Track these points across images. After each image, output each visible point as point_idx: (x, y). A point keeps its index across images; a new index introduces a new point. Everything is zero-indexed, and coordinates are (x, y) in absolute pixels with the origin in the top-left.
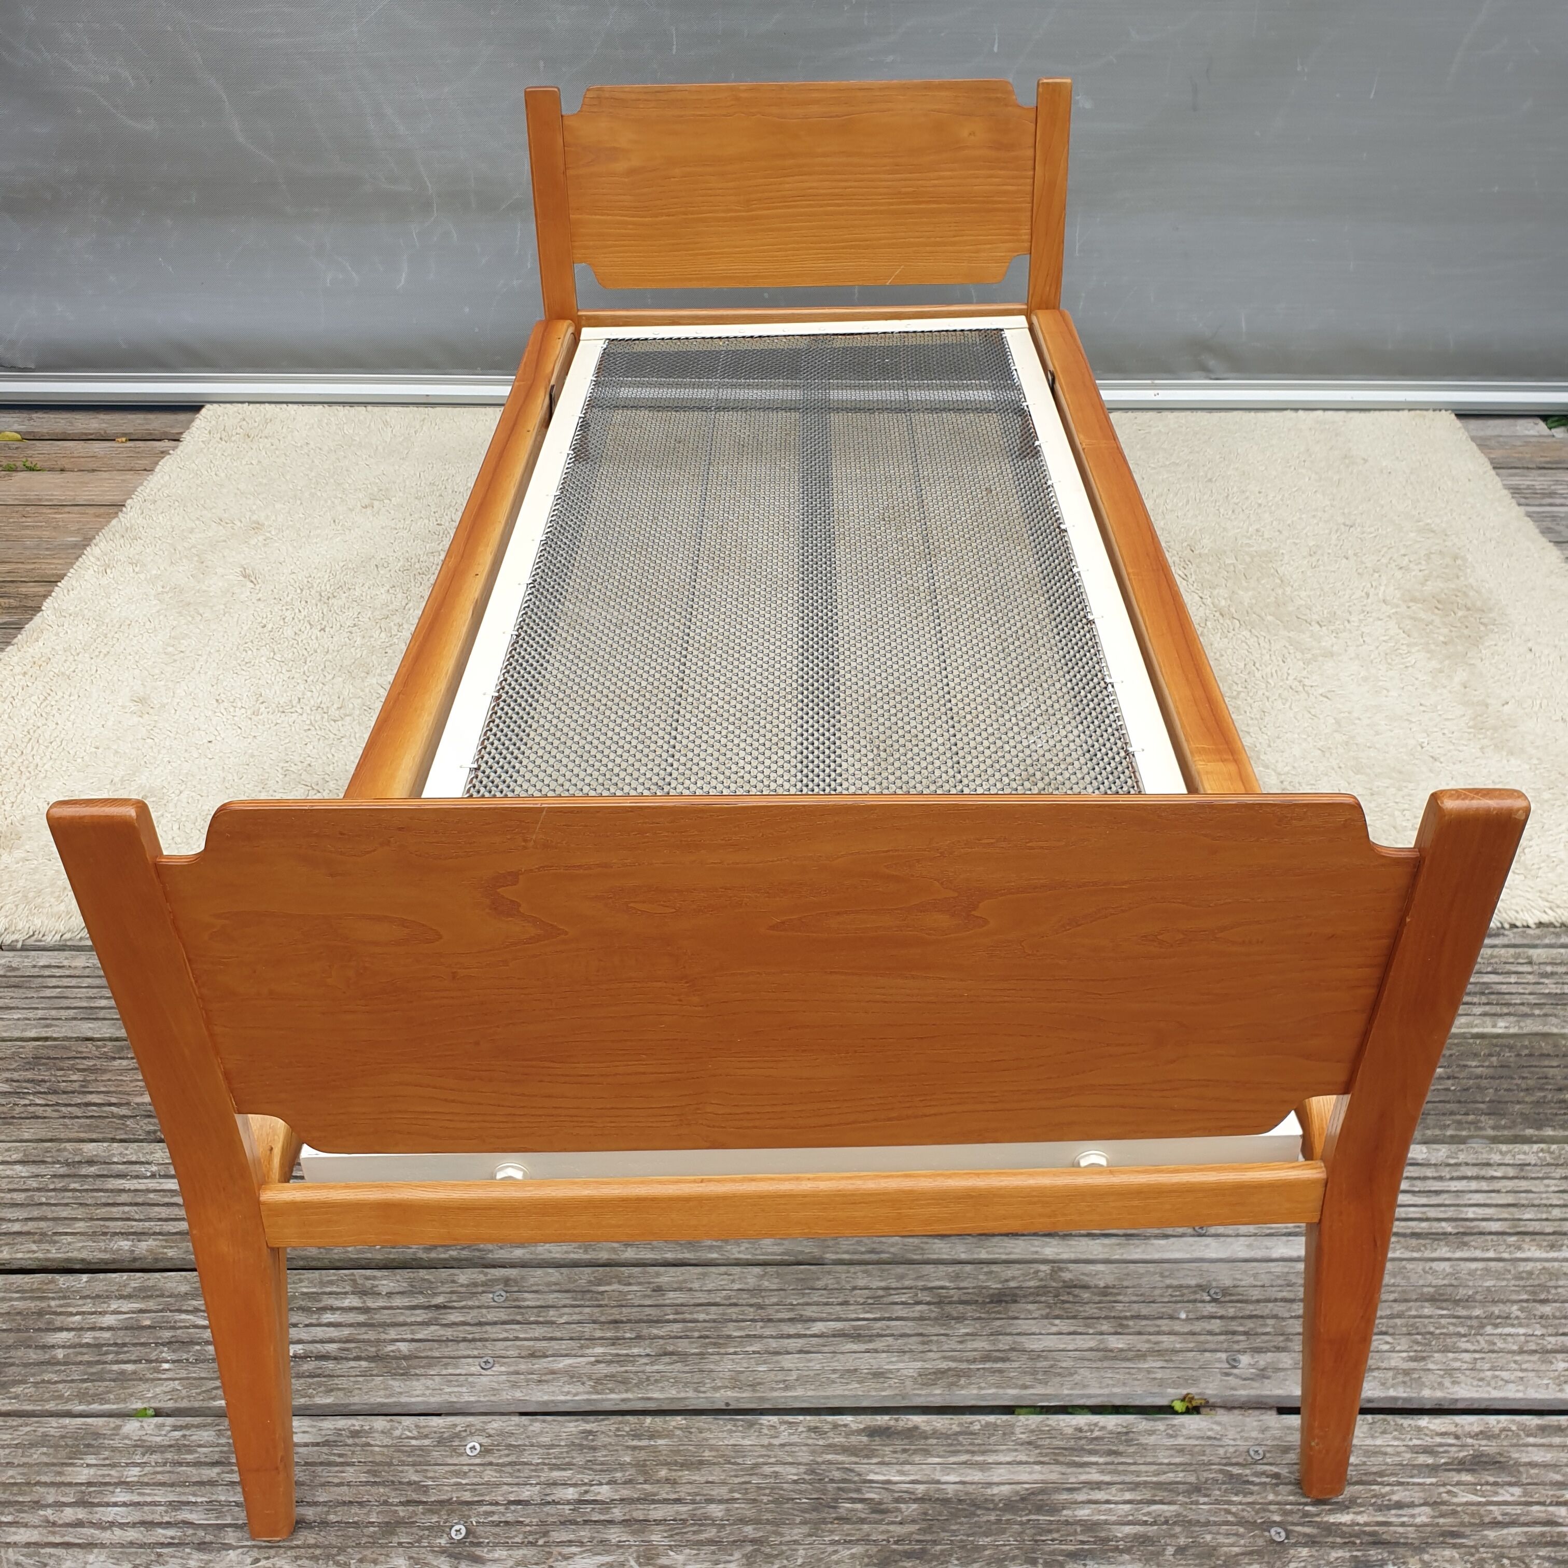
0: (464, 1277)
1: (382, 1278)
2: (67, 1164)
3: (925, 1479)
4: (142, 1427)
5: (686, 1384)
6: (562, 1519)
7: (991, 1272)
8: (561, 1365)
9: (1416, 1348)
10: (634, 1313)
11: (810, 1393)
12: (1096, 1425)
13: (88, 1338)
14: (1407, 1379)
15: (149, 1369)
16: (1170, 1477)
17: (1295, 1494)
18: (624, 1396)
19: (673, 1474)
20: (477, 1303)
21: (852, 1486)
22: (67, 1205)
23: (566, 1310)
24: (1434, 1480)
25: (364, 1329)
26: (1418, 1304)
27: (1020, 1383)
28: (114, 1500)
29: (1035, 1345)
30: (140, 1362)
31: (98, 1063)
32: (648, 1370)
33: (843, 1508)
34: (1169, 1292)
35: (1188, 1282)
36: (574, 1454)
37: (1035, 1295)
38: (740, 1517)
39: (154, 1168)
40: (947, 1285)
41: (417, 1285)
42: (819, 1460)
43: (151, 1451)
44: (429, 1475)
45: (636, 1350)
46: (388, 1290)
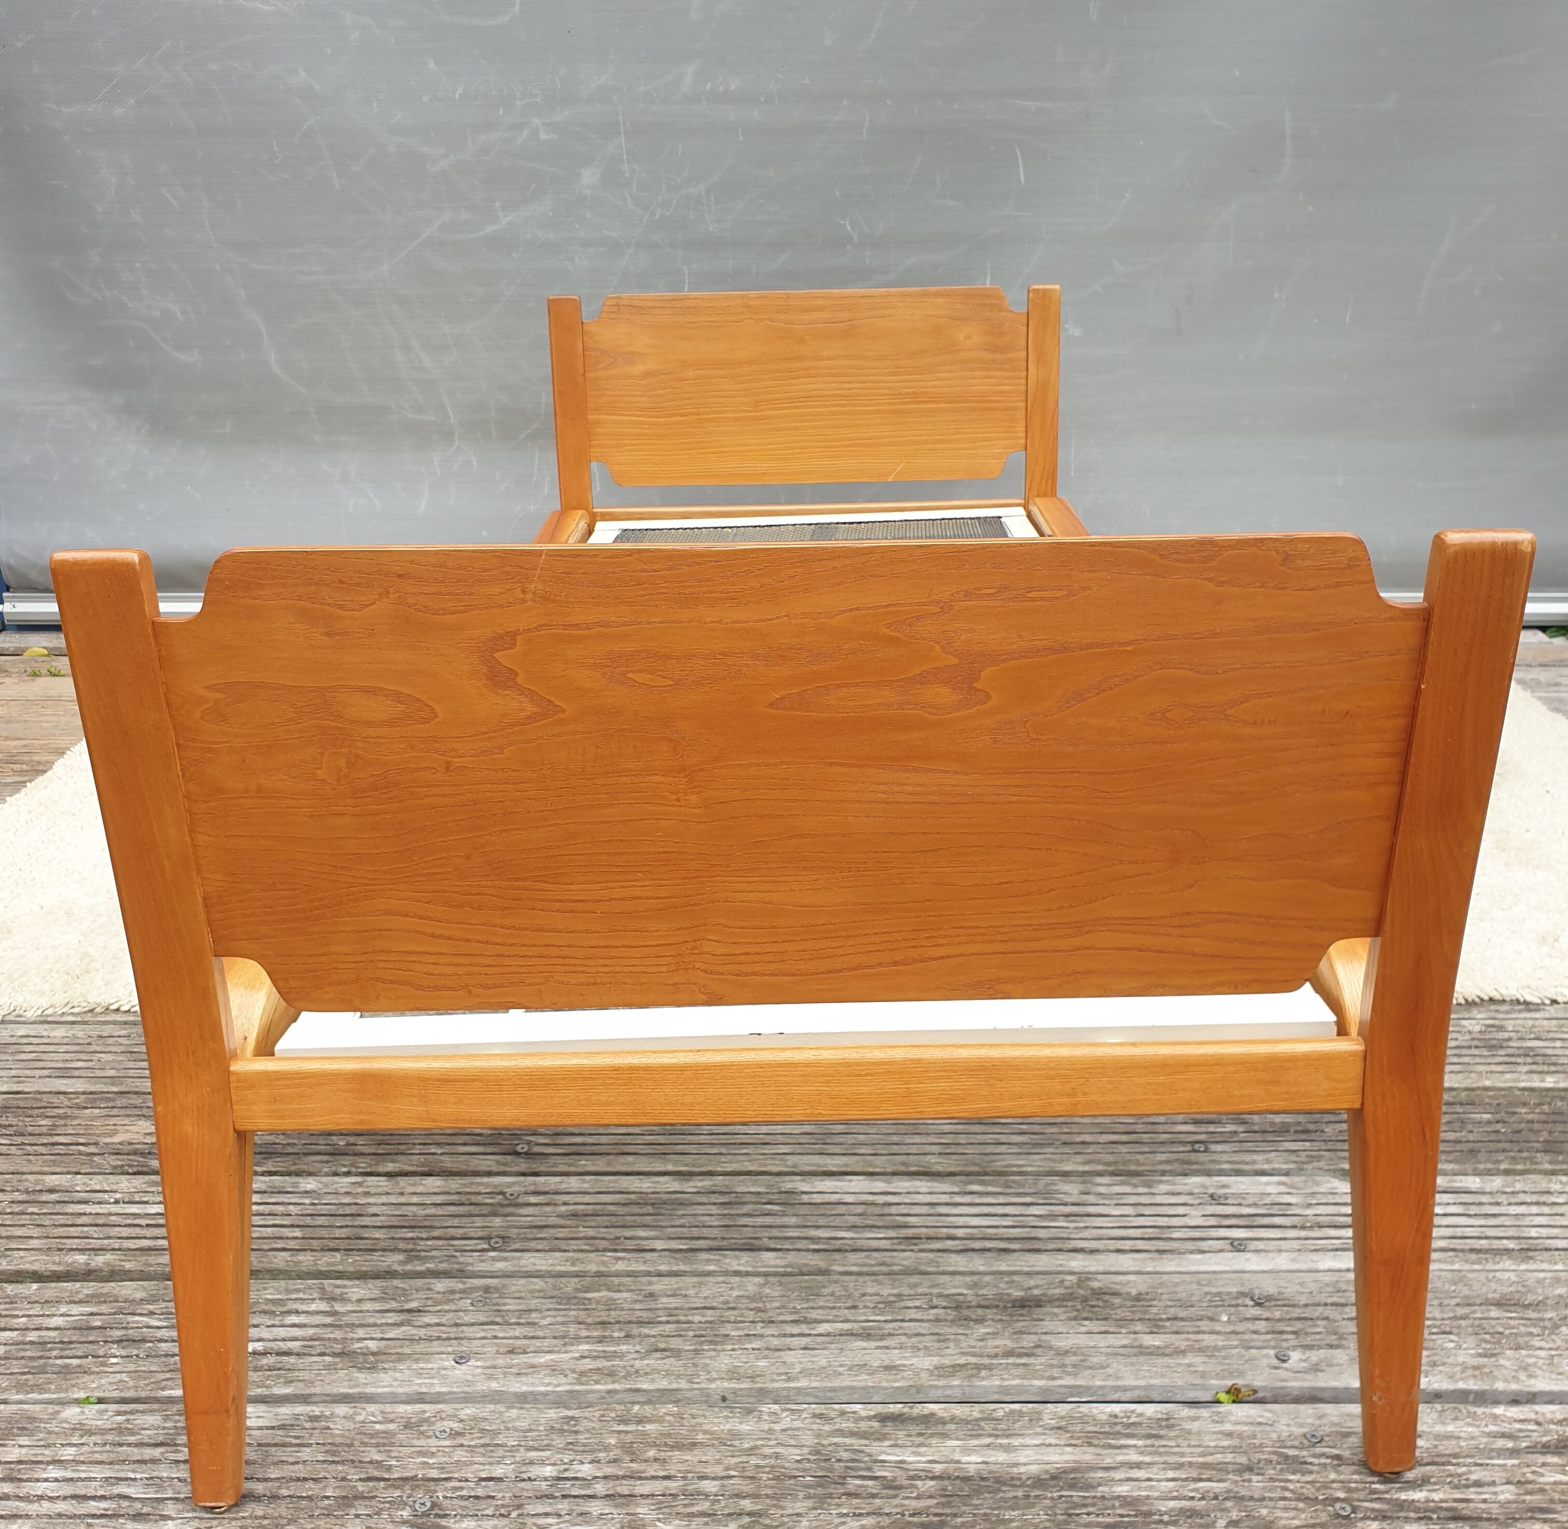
0: (440, 1285)
1: (352, 1287)
2: (27, 1192)
3: (944, 1459)
4: (83, 1412)
5: (679, 1376)
6: (539, 1494)
7: (1012, 1282)
8: (542, 1360)
9: (1484, 1345)
10: (624, 1316)
11: (814, 1384)
12: (1132, 1412)
13: (32, 1336)
14: (1477, 1373)
15: (95, 1363)
16: (1219, 1457)
17: (1359, 1473)
18: (610, 1387)
19: (663, 1454)
20: (453, 1308)
21: (862, 1465)
22: (23, 1225)
23: (550, 1313)
24: (1516, 1462)
25: (329, 1330)
26: (1483, 1307)
27: (1047, 1374)
28: (45, 1476)
29: (1063, 1343)
30: (86, 1357)
31: (69, 1111)
32: (638, 1364)
33: (853, 1484)
34: (1209, 1297)
35: (1229, 1289)
36: (554, 1436)
37: (1061, 1301)
38: (736, 1492)
39: (118, 1196)
40: (965, 1292)
41: (390, 1292)
42: (825, 1442)
43: (90, 1433)
44: (393, 1454)
45: (624, 1348)
46: (359, 1297)
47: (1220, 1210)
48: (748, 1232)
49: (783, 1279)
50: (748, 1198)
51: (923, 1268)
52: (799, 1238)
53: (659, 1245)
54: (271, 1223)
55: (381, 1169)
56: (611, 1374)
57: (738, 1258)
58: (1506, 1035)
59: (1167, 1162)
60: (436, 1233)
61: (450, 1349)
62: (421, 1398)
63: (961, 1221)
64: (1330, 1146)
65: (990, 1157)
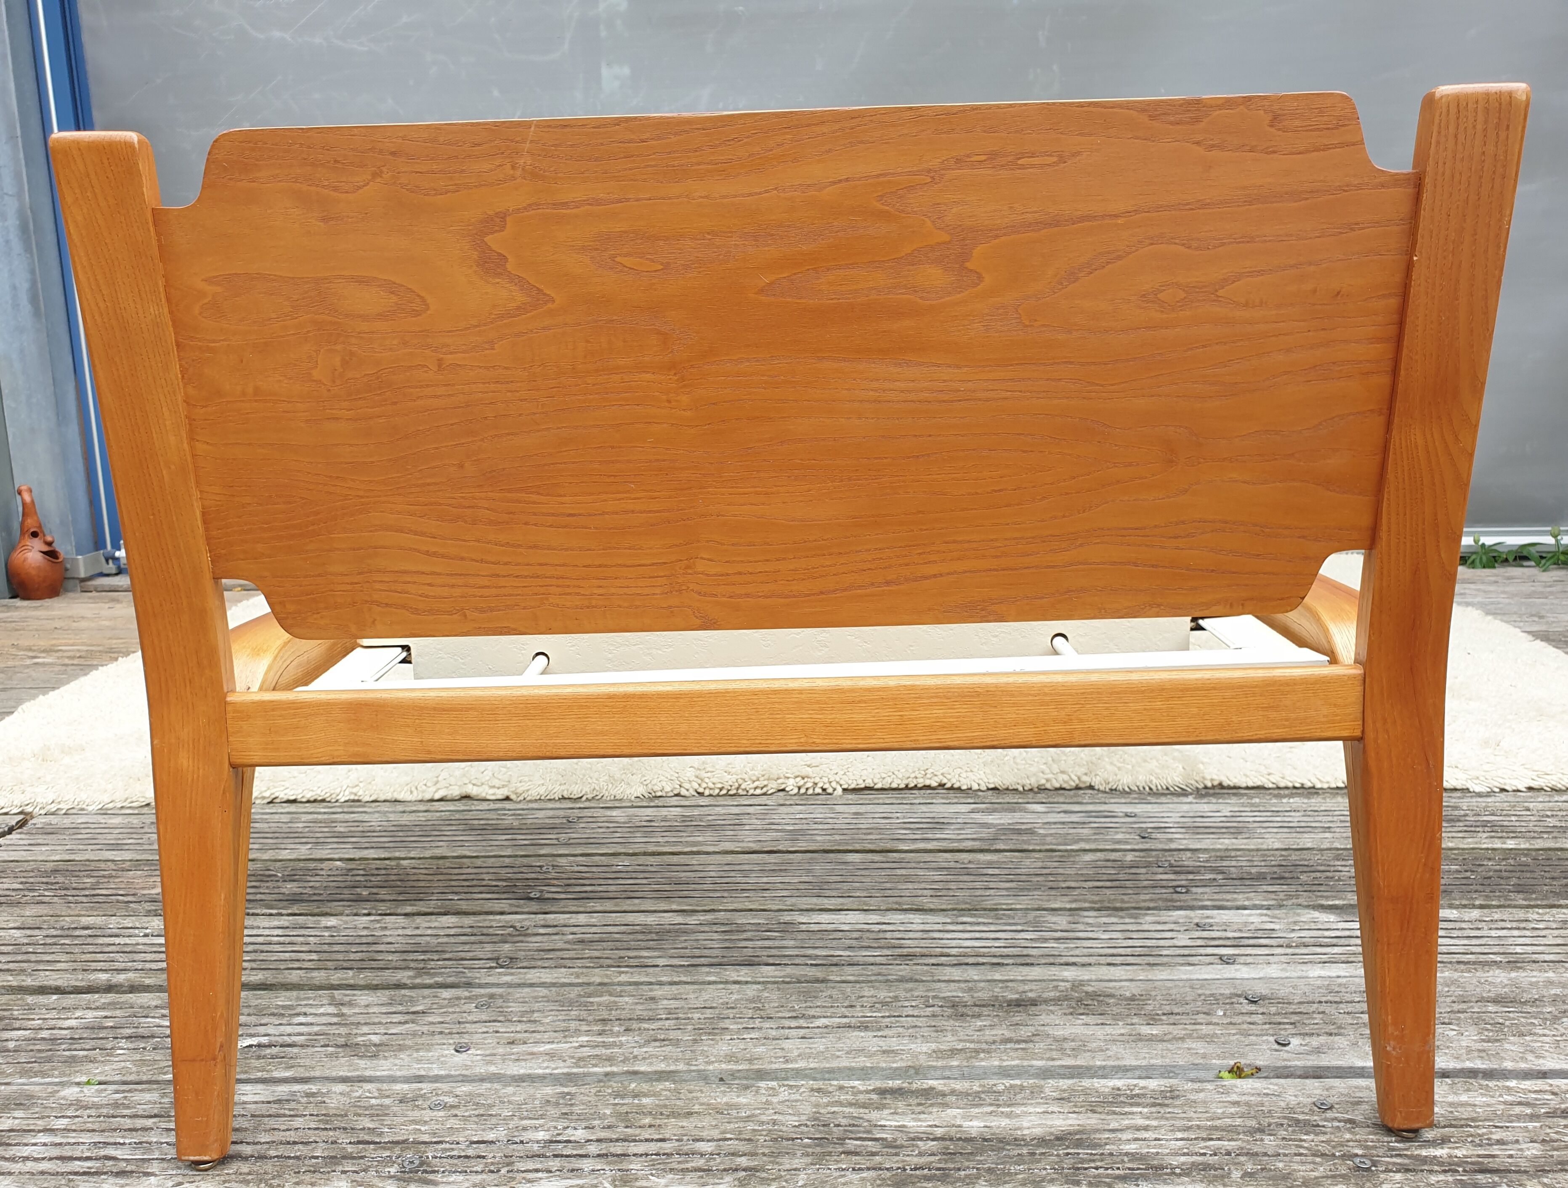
0: (446, 994)
1: (361, 995)
2: (62, 928)
3: (945, 1124)
4: (82, 1091)
5: (677, 1060)
6: (530, 1154)
7: (1007, 987)
8: (541, 1049)
9: (1486, 1033)
10: (624, 1014)
11: (812, 1066)
12: (1135, 1086)
13: (45, 1034)
14: (1484, 1054)
15: (100, 1054)
16: (1228, 1121)
17: (1375, 1134)
18: (608, 1069)
19: (658, 1121)
20: (458, 1010)
21: (861, 1129)
22: (53, 953)
23: (553, 1013)
24: (1537, 1124)
25: (334, 1027)
26: (1479, 1004)
27: (1047, 1056)
28: (33, 1141)
29: (1060, 1032)
30: (95, 1049)
31: (114, 873)
32: (636, 1051)
33: (851, 1144)
34: (1203, 997)
35: (1222, 991)
36: (548, 1108)
37: (1056, 1001)
38: (732, 1151)
39: (148, 931)
40: (961, 995)
41: (398, 999)
42: (822, 1111)
43: (86, 1107)
44: (386, 1123)
45: (623, 1039)
46: (366, 1003)
47: (1205, 934)
48: (750, 952)
49: (781, 986)
50: (748, 927)
51: (918, 977)
52: (797, 956)
53: (661, 962)
54: (290, 949)
55: (399, 911)
56: (610, 1059)
57: (738, 971)
58: (1462, 813)
59: (1151, 900)
60: (447, 956)
61: (451, 1041)
62: (420, 1079)
63: (954, 943)
64: (1306, 888)
65: (979, 898)
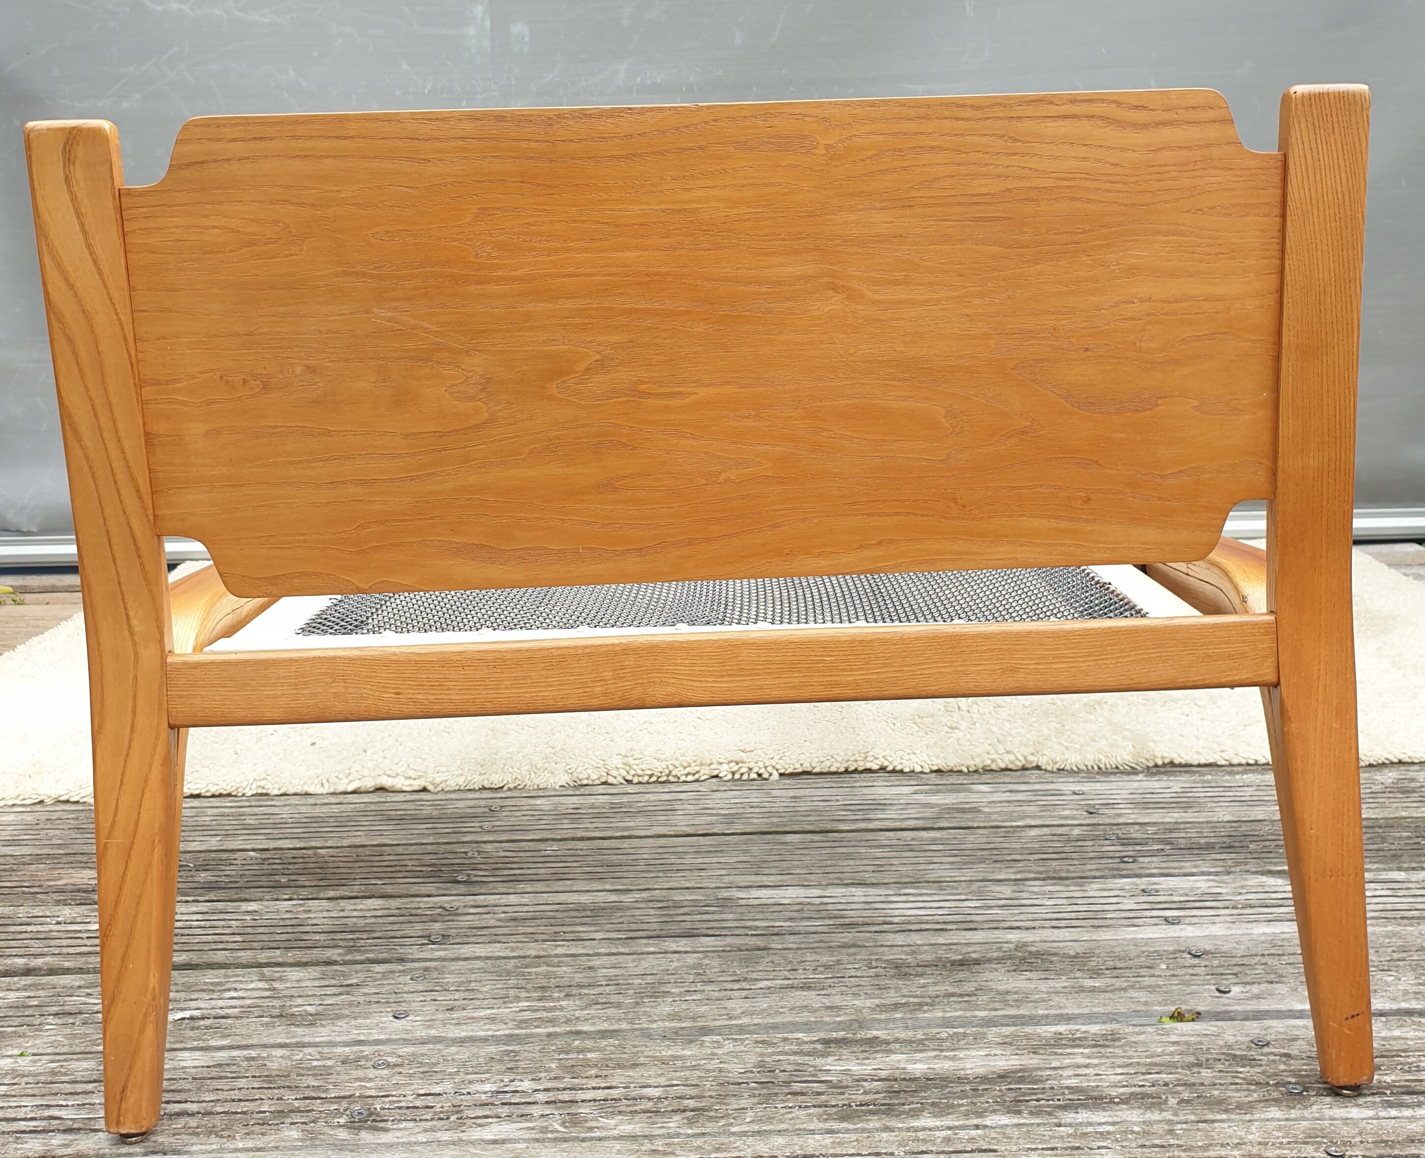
0: (379, 968)
1: (291, 971)
3: (889, 1067)
4: (16, 1062)
5: (620, 1020)
6: (478, 1103)
7: (951, 949)
8: (482, 1014)
10: (564, 982)
11: (756, 1021)
12: (1077, 1030)
14: (1419, 996)
15: (29, 1030)
16: (1167, 1058)
18: (551, 1030)
19: (604, 1072)
20: (393, 982)
21: (807, 1073)
23: (490, 982)
25: (267, 1000)
26: (1419, 953)
27: (990, 1007)
29: (1002, 987)
30: (23, 1026)
31: (15, 867)
32: (577, 1014)
33: (797, 1087)
34: (1146, 954)
35: (1166, 948)
36: (493, 1064)
37: (999, 960)
38: (679, 1095)
39: (59, 919)
40: (904, 957)
41: (330, 974)
42: (768, 1060)
43: (23, 1076)
44: (330, 1081)
45: (564, 1003)
46: (298, 978)
47: (1151, 899)
48: (688, 925)
49: (722, 954)
50: (685, 903)
51: (860, 943)
52: (737, 927)
53: (597, 936)
54: (212, 932)
55: (322, 895)
56: (552, 1021)
57: (677, 942)
58: (1418, 785)
59: (1097, 870)
60: (376, 935)
61: (389, 1010)
62: (359, 1043)
63: (897, 912)
64: (1254, 855)
65: (922, 872)
